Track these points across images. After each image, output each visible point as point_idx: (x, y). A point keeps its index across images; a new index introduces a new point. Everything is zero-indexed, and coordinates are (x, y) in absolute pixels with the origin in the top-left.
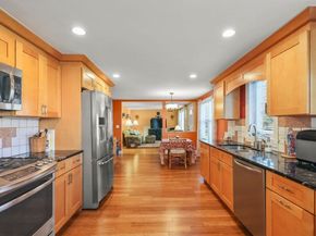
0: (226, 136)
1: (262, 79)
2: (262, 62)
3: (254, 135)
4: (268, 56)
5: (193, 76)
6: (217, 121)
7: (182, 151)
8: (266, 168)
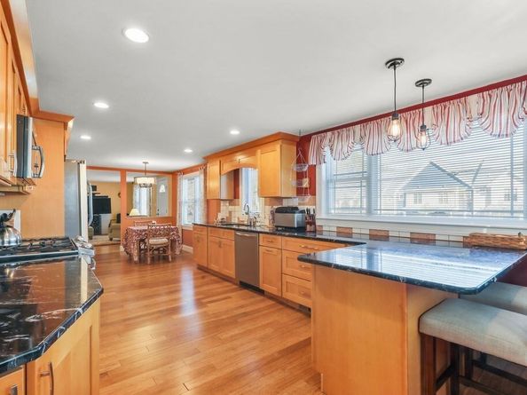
0: (220, 218)
1: (254, 166)
2: (254, 154)
3: (247, 214)
4: (259, 151)
5: (188, 151)
6: (208, 202)
7: (164, 240)
8: (259, 232)
